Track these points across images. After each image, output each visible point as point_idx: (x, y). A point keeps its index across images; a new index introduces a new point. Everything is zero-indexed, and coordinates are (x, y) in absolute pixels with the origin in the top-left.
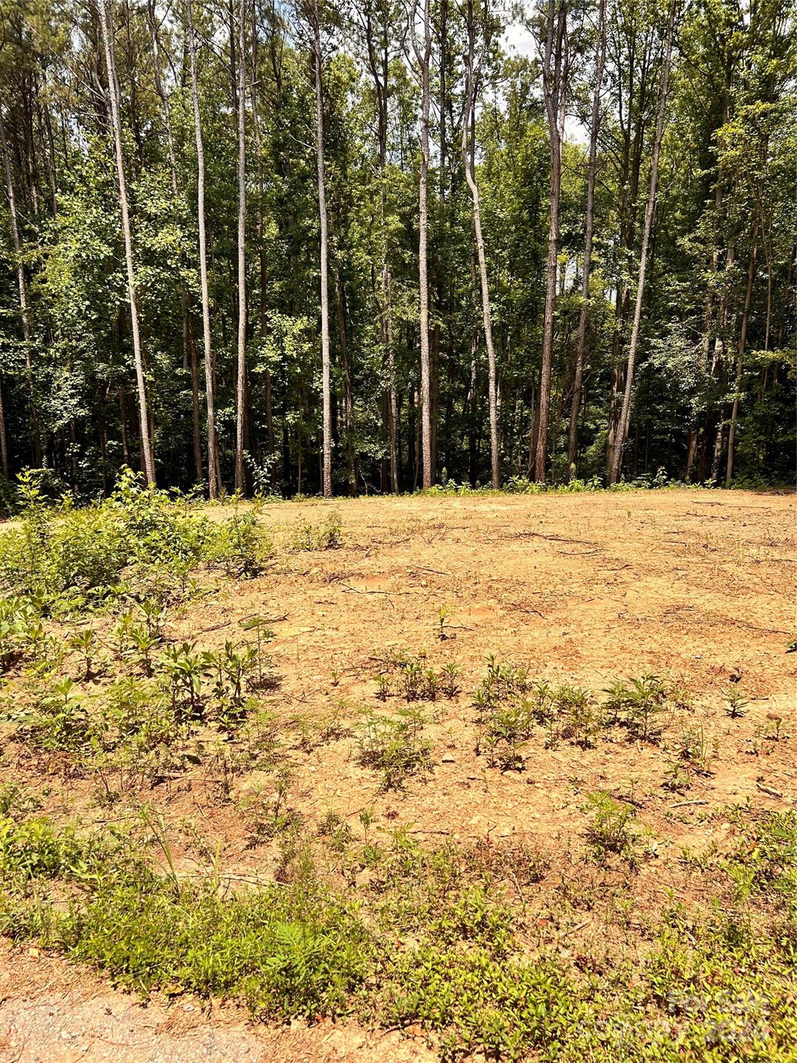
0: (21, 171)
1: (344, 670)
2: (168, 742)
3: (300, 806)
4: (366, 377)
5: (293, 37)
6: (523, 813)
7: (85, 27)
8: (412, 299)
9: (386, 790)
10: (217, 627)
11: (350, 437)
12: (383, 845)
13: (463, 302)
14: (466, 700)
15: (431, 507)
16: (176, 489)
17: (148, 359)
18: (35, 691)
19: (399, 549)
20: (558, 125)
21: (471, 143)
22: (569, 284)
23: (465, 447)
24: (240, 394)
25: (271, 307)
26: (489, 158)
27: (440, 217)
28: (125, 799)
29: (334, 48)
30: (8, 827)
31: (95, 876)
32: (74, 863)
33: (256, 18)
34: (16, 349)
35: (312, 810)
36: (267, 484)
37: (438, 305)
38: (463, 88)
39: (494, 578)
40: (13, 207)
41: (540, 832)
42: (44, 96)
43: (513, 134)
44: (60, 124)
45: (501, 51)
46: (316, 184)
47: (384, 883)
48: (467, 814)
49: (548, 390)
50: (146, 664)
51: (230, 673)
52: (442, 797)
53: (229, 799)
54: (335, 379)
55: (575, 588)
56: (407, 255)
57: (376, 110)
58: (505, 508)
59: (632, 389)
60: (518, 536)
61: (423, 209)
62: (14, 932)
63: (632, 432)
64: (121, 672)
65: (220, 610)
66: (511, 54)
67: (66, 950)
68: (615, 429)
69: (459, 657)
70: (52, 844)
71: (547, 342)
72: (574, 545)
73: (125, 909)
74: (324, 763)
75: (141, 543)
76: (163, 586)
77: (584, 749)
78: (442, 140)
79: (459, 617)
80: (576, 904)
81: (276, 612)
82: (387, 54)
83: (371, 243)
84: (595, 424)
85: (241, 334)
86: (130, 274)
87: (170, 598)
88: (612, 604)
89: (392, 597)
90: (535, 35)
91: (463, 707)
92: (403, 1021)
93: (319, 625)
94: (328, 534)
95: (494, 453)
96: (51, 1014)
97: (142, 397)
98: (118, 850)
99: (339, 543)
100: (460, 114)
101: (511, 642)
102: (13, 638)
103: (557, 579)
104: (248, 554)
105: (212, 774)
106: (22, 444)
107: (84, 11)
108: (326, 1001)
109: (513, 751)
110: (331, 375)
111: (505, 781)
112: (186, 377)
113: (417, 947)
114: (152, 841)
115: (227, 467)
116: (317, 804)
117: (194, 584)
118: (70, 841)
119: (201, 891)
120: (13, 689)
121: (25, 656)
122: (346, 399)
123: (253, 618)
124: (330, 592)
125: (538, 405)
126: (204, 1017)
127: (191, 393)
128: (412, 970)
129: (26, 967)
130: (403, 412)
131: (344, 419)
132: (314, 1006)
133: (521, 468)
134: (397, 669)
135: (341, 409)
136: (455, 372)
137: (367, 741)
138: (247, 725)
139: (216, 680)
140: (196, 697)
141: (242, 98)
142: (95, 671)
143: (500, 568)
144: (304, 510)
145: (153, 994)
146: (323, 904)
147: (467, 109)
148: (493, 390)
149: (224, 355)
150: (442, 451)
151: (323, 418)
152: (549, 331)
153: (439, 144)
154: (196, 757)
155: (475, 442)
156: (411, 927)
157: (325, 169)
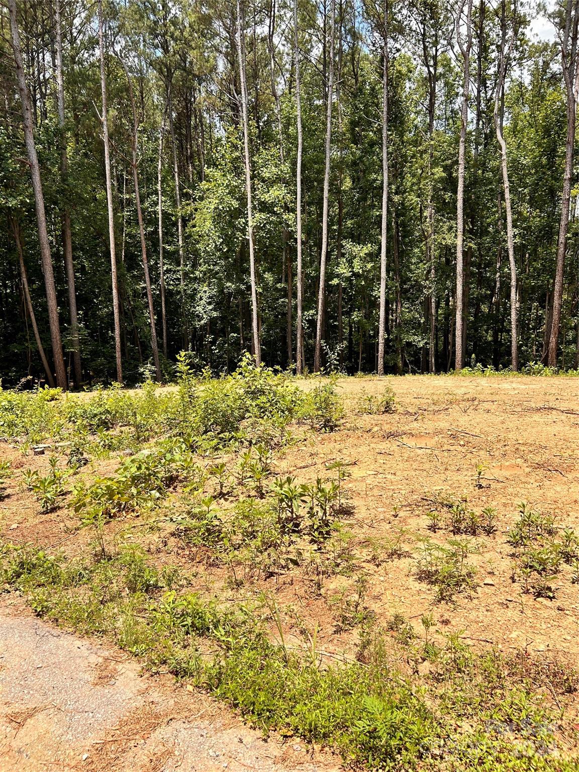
0: (183, 154)
1: (402, 506)
2: (276, 546)
3: (373, 606)
4: (412, 287)
5: (368, 46)
6: (555, 634)
7: (227, 55)
8: (451, 228)
9: (439, 601)
10: (307, 467)
11: (399, 331)
12: (439, 644)
13: (490, 229)
14: (501, 537)
15: (463, 384)
16: (278, 367)
17: (259, 277)
18: (189, 502)
19: (440, 416)
20: (574, 90)
21: (501, 110)
23: (490, 339)
24: (320, 301)
25: (345, 238)
26: (515, 120)
27: (474, 166)
28: (247, 585)
29: (398, 50)
30: (172, 597)
31: (230, 639)
32: (216, 627)
33: (341, 35)
34: (175, 272)
35: (383, 611)
36: (337, 365)
37: (470, 232)
38: (496, 69)
39: (520, 442)
40: (177, 179)
41: (571, 652)
42: (199, 103)
43: (535, 100)
44: (208, 122)
45: (527, 39)
46: (381, 149)
47: (441, 675)
48: (507, 628)
49: (560, 296)
50: (259, 489)
51: (319, 501)
52: (486, 613)
53: (320, 594)
54: (390, 289)
56: (448, 196)
57: (427, 92)
58: (523, 387)
60: (538, 410)
61: (461, 162)
62: (177, 671)
64: (242, 493)
65: (309, 454)
66: (534, 41)
67: (211, 690)
69: (494, 503)
70: (201, 612)
71: (560, 258)
73: (251, 667)
74: (390, 576)
75: (254, 404)
76: (268, 435)
78: (478, 109)
79: (492, 471)
81: (348, 458)
82: (437, 50)
83: (420, 189)
85: (323, 258)
86: (250, 218)
87: (272, 443)
89: (436, 452)
90: (556, 24)
91: (499, 542)
93: (381, 470)
94: (385, 402)
95: (514, 344)
96: (202, 736)
97: (255, 303)
98: (244, 622)
99: (393, 409)
100: (493, 88)
101: (537, 494)
102: (173, 465)
103: (574, 446)
104: (327, 415)
105: (308, 574)
106: (176, 335)
107: (227, 44)
108: (401, 762)
109: (544, 582)
110: (387, 285)
111: (538, 606)
112: (284, 289)
113: (471, 731)
114: (267, 619)
115: (309, 352)
116: (386, 606)
117: (289, 434)
118: (212, 611)
119: (302, 661)
120: (173, 500)
121: (180, 478)
122: (397, 303)
123: (332, 462)
124: (389, 446)
125: (552, 307)
126: (308, 757)
127: (287, 300)
128: (469, 750)
129: (185, 698)
130: (440, 312)
131: (394, 318)
132: (392, 764)
133: (536, 356)
134: (445, 508)
135: (393, 310)
136: (483, 281)
137: (423, 562)
138: (332, 541)
139: (309, 505)
140: (295, 516)
141: (330, 93)
142: (225, 492)
143: (525, 434)
144: (364, 384)
145: (271, 733)
146: (394, 684)
147: (499, 84)
148: (514, 295)
149: (310, 273)
150: (471, 341)
151: (379, 317)
152: (561, 250)
153: (475, 112)
154: (296, 561)
155: (498, 335)
156: (466, 714)
157: (388, 137)
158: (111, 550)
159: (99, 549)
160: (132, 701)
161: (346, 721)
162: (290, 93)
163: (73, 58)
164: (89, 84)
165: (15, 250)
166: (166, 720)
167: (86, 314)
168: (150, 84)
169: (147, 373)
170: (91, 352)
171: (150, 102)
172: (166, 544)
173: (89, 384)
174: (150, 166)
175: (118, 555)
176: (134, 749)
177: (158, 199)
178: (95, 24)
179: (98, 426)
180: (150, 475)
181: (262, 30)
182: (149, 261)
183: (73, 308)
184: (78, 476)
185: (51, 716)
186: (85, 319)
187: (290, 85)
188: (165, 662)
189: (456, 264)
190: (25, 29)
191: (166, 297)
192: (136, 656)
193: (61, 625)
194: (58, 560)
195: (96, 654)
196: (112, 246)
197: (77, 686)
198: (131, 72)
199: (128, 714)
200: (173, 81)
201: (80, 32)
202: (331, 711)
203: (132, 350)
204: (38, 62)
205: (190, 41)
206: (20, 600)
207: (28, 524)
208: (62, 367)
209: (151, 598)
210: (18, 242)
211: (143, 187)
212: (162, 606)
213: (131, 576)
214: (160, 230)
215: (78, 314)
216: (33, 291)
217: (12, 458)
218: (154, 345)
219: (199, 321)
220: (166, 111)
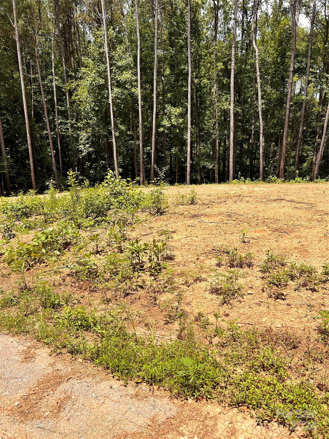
0: (67, 50)
1: (201, 254)
2: (130, 278)
3: (186, 308)
4: (206, 133)
6: (286, 318)
8: (227, 99)
9: (223, 304)
10: (147, 235)
11: (198, 160)
12: (224, 327)
13: (249, 100)
14: (256, 268)
15: (233, 188)
16: (129, 179)
17: (117, 127)
18: (77, 256)
19: (222, 205)
20: (296, 18)
21: (255, 29)
22: (297, 91)
23: (248, 164)
24: (153, 142)
25: (166, 103)
26: (263, 35)
27: (240, 62)
28: (113, 301)
30: (68, 310)
31: (104, 332)
32: (95, 325)
34: (65, 124)
35: (192, 311)
36: (164, 179)
37: (238, 101)
38: (253, 4)
39: (266, 218)
40: (64, 66)
41: (295, 327)
42: (76, 18)
43: (274, 23)
44: (82, 30)
46: (187, 50)
47: (225, 344)
48: (260, 317)
49: (287, 138)
50: (120, 248)
51: (155, 252)
52: (249, 309)
53: (156, 304)
54: (193, 134)
55: (303, 223)
56: (225, 80)
57: (214, 16)
58: (267, 189)
59: (325, 138)
60: (275, 200)
61: (233, 59)
62: (72, 351)
63: (324, 157)
64: (110, 251)
65: (148, 228)
67: (93, 360)
68: (316, 155)
69: (252, 250)
70: (86, 317)
71: (287, 117)
72: (301, 204)
73: (116, 346)
74: (195, 291)
75: (116, 201)
76: (124, 218)
77: (313, 292)
78: (242, 28)
79: (251, 233)
80: (315, 360)
81: (171, 229)
83: (210, 75)
84: (307, 154)
85: (154, 116)
86: (110, 92)
87: (127, 223)
88: (320, 230)
89: (220, 224)
91: (255, 271)
92: (238, 404)
93: (189, 235)
94: (191, 198)
95: (261, 166)
96: (88, 386)
97: (114, 143)
98: (112, 322)
99: (196, 202)
100: (251, 16)
101: (275, 245)
102: (68, 236)
103: (294, 219)
104: (159, 206)
105: (149, 293)
106: (68, 163)
108: (203, 392)
109: (280, 291)
110: (191, 132)
111: (277, 304)
112: (132, 135)
113: (242, 372)
114: (125, 319)
115: (147, 172)
116: (194, 308)
117: (137, 217)
118: (93, 317)
119: (146, 341)
120: (69, 256)
121: (72, 243)
122: (197, 143)
123: (162, 231)
124: (193, 222)
125: (282, 145)
126: (151, 393)
127: (134, 142)
128: (241, 383)
129: (78, 366)
130: (221, 148)
131: (195, 152)
132: (199, 393)
133: (273, 173)
134: (225, 254)
135: (195, 147)
136: (245, 131)
137: (214, 283)
138: (162, 274)
139: (149, 255)
140: (141, 262)
141: (156, 14)
142: (99, 250)
143: (268, 214)
144: (179, 190)
145: (129, 382)
146: (199, 350)
147: (254, 13)
148: (262, 139)
149: (147, 125)
150: (238, 165)
151: (187, 151)
152: (288, 112)
153: (241, 30)
154: (142, 286)
155: (252, 162)
156: (238, 363)
157: (191, 43)
158: (31, 285)
159: (23, 285)
160: (45, 370)
161: (172, 372)
164: (5, 4)
166: (66, 379)
167: (11, 149)
168: (45, 5)
169: (51, 185)
170: (16, 172)
171: (45, 17)
172: (64, 280)
173: (16, 192)
175: (35, 288)
176: (47, 397)
177: (53, 78)
179: (22, 216)
180: (53, 242)
182: (49, 117)
183: (3, 146)
184: (9, 244)
186: (10, 152)
188: (65, 347)
189: (230, 120)
191: (60, 139)
192: (47, 344)
195: (23, 345)
196: (25, 107)
197: (11, 364)
199: (43, 378)
200: (59, 3)
202: (163, 367)
203: (41, 171)
209: (56, 311)
211: (43, 71)
212: (62, 315)
213: (43, 299)
214: (55, 98)
215: (6, 150)
218: (54, 168)
219: (81, 154)
220: (55, 23)
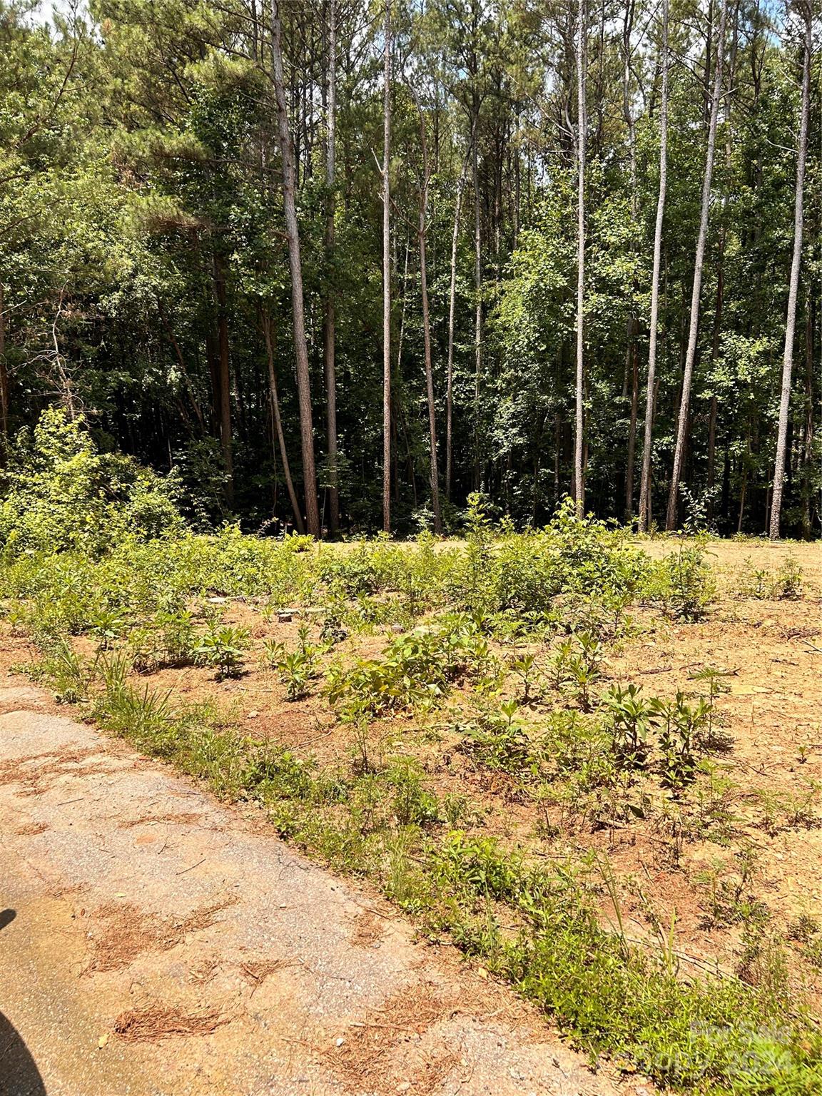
0: (488, 214)
1: (814, 747)
2: (609, 785)
3: (765, 896)
5: (779, 34)
7: (559, 68)
10: (656, 672)
11: (807, 472)
16: (613, 520)
17: (589, 388)
18: (481, 706)
24: (681, 424)
25: (726, 329)
28: (565, 836)
30: (459, 839)
31: (541, 912)
33: (737, 23)
34: (467, 381)
35: (781, 907)
36: (703, 520)
40: (478, 249)
42: (515, 140)
44: (527, 166)
46: (794, 190)
50: (582, 698)
51: (679, 726)
53: (678, 866)
54: (795, 406)
62: (464, 945)
64: (557, 701)
65: (660, 653)
67: (513, 981)
70: (500, 867)
73: (572, 958)
74: (793, 853)
75: (575, 572)
76: (596, 619)
81: (723, 665)
85: (689, 359)
87: (601, 632)
93: (777, 687)
94: (784, 582)
96: (500, 1045)
97: (579, 425)
98: (561, 891)
99: (798, 593)
102: (460, 651)
104: (690, 596)
105: (658, 832)
106: (463, 470)
107: (560, 51)
110: (791, 400)
112: (625, 405)
114: (595, 891)
115: (659, 499)
116: (787, 901)
117: (629, 621)
118: (515, 867)
119: (650, 963)
120: (459, 699)
121: (469, 670)
122: (805, 427)
123: (696, 667)
124: (790, 650)
127: (629, 422)
129: (476, 985)
131: (800, 451)
135: (798, 439)
138: (697, 787)
139: (664, 730)
140: (638, 744)
141: (714, 110)
142: (532, 697)
144: (747, 553)
145: (601, 1062)
146: (800, 1024)
149: (668, 382)
151: (776, 450)
154: (640, 810)
157: (805, 172)
158: (374, 760)
159: (359, 757)
160: (402, 976)
161: (722, 1067)
162: (651, 115)
163: (349, 91)
164: (369, 126)
165: (264, 352)
166: (449, 1012)
167: (347, 438)
168: (449, 119)
169: (423, 522)
170: (351, 489)
171: (447, 144)
172: (448, 762)
173: (347, 532)
174: (441, 233)
175: (385, 768)
176: (404, 1044)
177: (450, 279)
178: (380, 41)
179: (359, 589)
180: (427, 662)
181: (614, 27)
182: (433, 366)
183: (332, 430)
184: (334, 655)
185: (297, 976)
186: (345, 445)
187: (652, 103)
188: (447, 930)
190: (290, 58)
191: (453, 416)
192: (408, 913)
193: (310, 855)
194: (306, 765)
195: (355, 901)
196: (386, 345)
197: (330, 942)
198: (425, 104)
199: (397, 993)
200: (481, 112)
201: (359, 55)
202: (697, 1048)
203: (404, 489)
204: (305, 100)
205: (508, 53)
206: (258, 813)
207: (270, 713)
208: (315, 508)
209: (428, 835)
210: (268, 341)
211: (431, 263)
212: (444, 850)
213: (401, 801)
214: (451, 323)
215: (338, 438)
216: (283, 407)
217: (252, 624)
218: (434, 483)
219: (497, 451)
220: (468, 156)
